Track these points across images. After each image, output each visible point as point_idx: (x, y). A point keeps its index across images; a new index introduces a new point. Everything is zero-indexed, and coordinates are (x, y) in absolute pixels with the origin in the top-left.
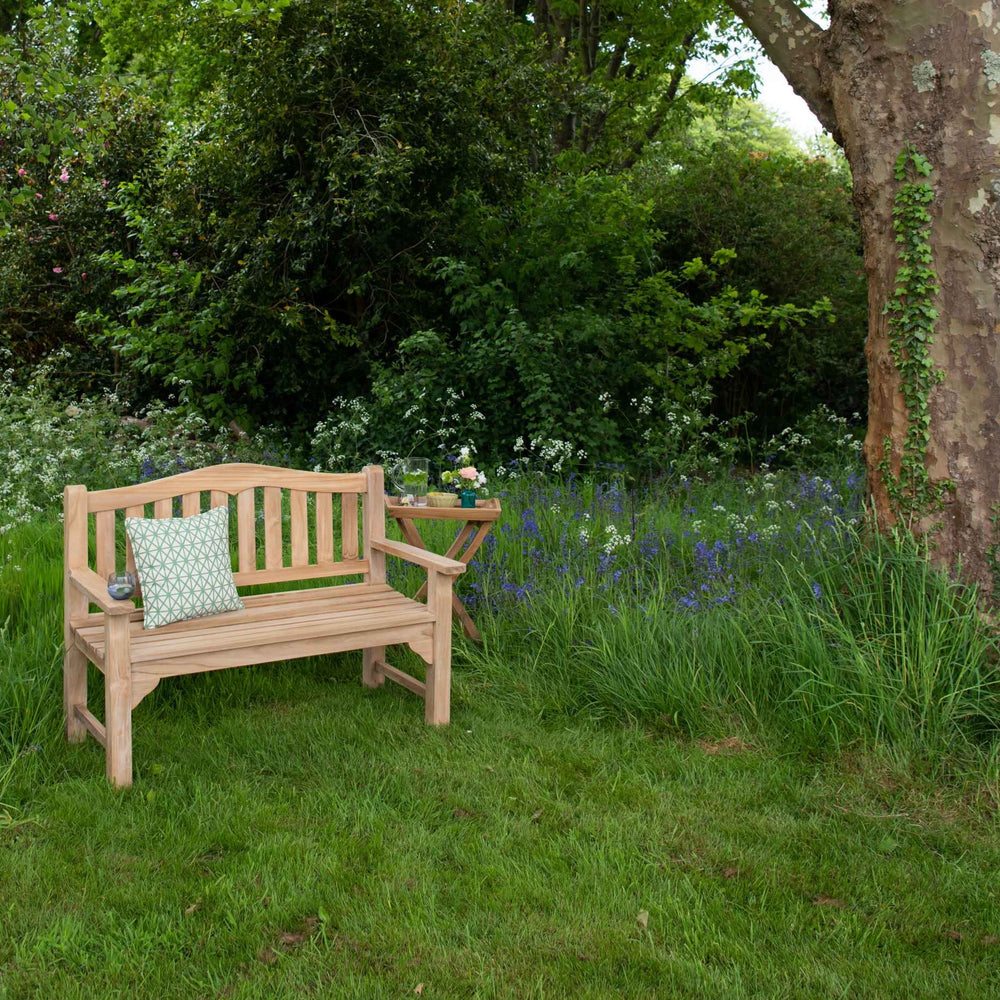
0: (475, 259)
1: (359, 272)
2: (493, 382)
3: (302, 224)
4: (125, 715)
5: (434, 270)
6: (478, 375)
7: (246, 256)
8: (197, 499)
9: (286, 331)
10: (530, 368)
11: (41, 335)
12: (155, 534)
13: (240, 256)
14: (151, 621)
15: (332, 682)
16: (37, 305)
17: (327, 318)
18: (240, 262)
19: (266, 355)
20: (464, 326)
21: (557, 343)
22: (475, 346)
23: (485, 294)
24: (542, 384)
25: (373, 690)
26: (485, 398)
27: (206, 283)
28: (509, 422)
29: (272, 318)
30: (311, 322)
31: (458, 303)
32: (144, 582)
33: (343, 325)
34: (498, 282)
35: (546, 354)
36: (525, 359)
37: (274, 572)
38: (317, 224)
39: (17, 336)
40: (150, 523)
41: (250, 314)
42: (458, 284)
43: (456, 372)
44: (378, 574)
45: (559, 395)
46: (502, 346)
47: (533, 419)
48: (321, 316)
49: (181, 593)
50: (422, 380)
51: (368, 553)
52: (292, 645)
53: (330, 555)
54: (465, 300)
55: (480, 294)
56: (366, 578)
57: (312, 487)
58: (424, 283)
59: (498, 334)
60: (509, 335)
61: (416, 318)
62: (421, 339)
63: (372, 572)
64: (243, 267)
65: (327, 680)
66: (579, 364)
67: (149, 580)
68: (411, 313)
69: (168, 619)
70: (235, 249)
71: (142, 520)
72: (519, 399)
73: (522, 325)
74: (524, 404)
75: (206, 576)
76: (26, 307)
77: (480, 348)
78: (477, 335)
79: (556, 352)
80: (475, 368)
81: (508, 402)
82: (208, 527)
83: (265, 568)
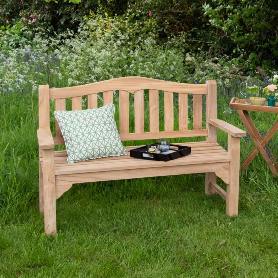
14: (71, 158)
16: (182, 9)
37: (154, 133)
51: (207, 126)
52: (147, 170)
53: (186, 126)
57: (177, 90)
67: (68, 138)
76: (177, 10)
83: (149, 131)
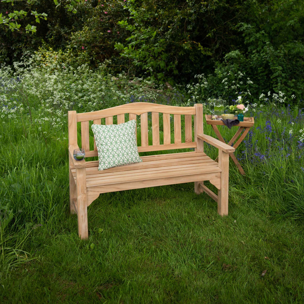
0: (254, 24)
1: (211, 29)
2: (260, 69)
3: (190, 12)
4: (84, 208)
5: (238, 28)
6: (254, 66)
7: (171, 24)
8: (123, 117)
9: (185, 51)
10: (274, 64)
11: (105, 53)
12: (104, 131)
13: (169, 24)
14: (101, 167)
15: (182, 190)
16: (104, 43)
17: (200, 46)
18: (169, 27)
19: (179, 59)
20: (249, 48)
21: (285, 55)
22: (253, 56)
23: (258, 36)
24: (279, 70)
25: (198, 195)
26: (257, 75)
27: (158, 35)
28: (266, 84)
29: (181, 46)
30: (194, 47)
31: (248, 40)
32: (99, 151)
33: (205, 48)
34: (263, 32)
35: (280, 58)
36: (272, 60)
37: (156, 146)
38: (195, 12)
39: (97, 53)
40: (102, 127)
41: (173, 45)
42: (248, 33)
43: (246, 65)
44: (200, 149)
45: (285, 74)
46: (264, 56)
47: (275, 83)
48: (198, 45)
49: (114, 156)
50: (233, 68)
51: (196, 140)
53: (180, 140)
54: (250, 39)
55: (256, 37)
56: (195, 149)
57: (172, 112)
58: (235, 33)
59: (262, 51)
60: (266, 52)
61: (232, 46)
62: (233, 54)
63: (198, 148)
64: (170, 28)
65: (180, 190)
66: (294, 63)
67: (101, 150)
68: (230, 44)
69: (108, 166)
70: (167, 22)
71: (99, 125)
72: (270, 75)
73: (271, 48)
74: (271, 77)
75: (124, 149)
76: (100, 44)
77: (255, 57)
78: (254, 52)
79: (285, 58)
80: (252, 64)
81: (265, 77)
82: (126, 129)
83: (152, 145)
